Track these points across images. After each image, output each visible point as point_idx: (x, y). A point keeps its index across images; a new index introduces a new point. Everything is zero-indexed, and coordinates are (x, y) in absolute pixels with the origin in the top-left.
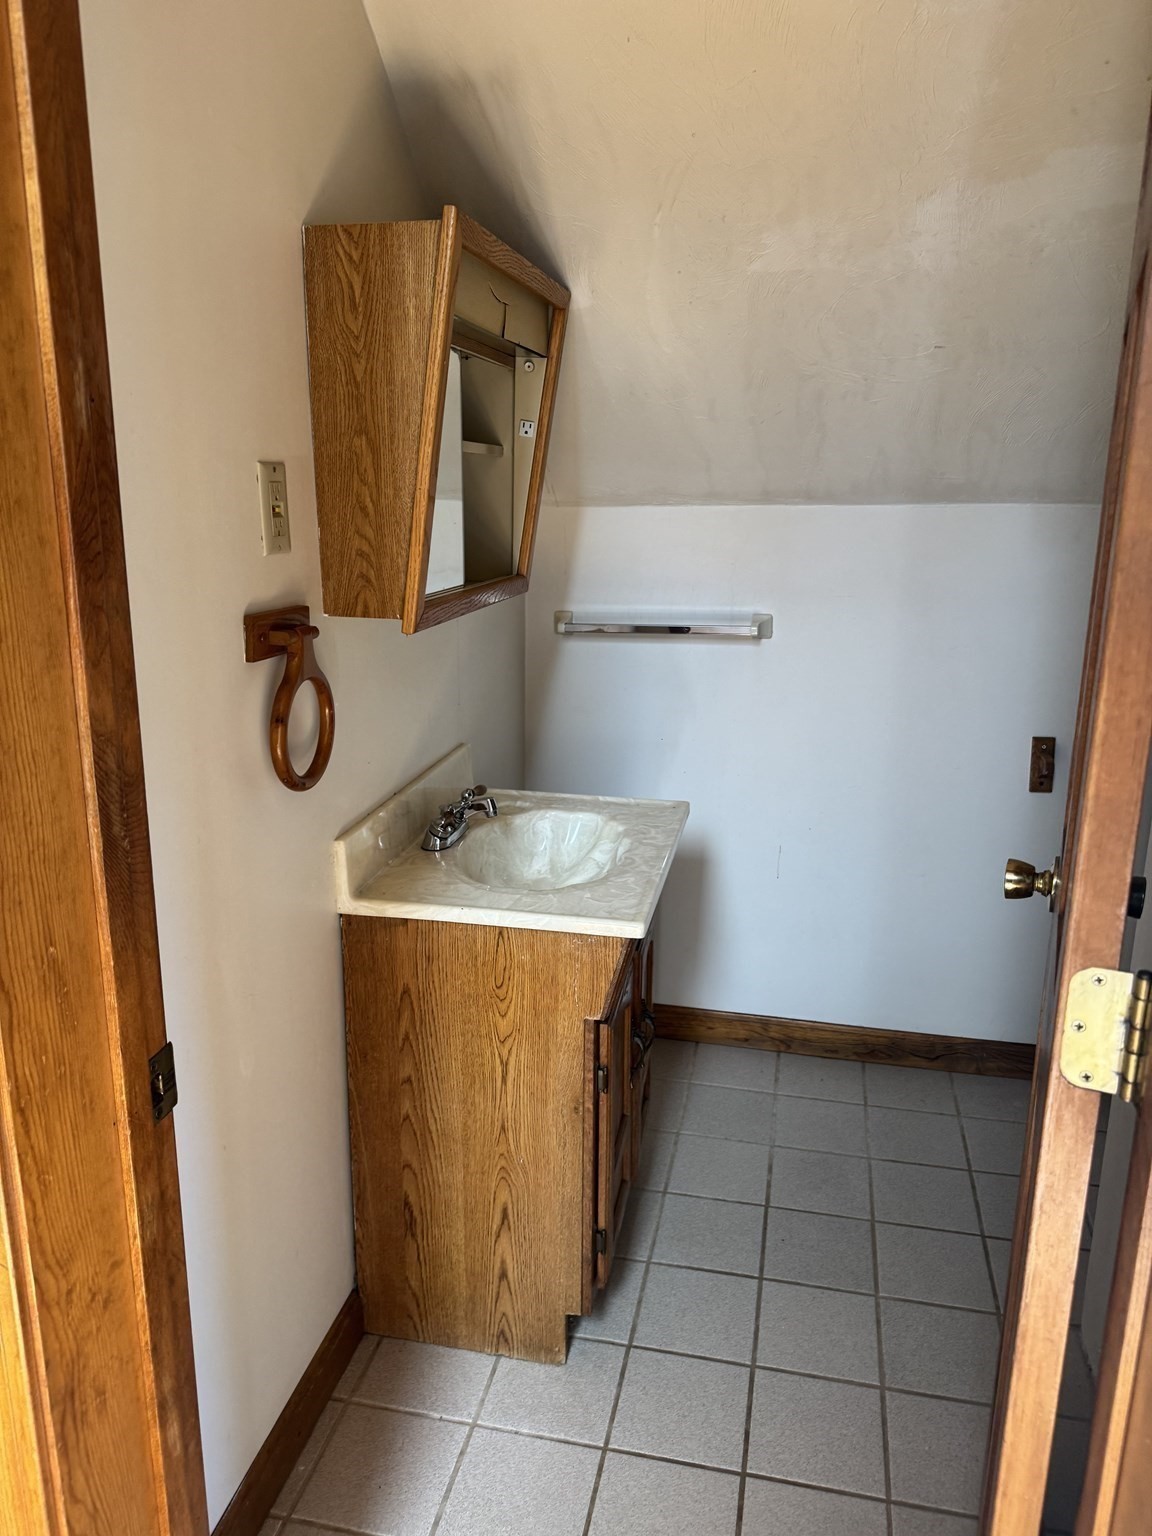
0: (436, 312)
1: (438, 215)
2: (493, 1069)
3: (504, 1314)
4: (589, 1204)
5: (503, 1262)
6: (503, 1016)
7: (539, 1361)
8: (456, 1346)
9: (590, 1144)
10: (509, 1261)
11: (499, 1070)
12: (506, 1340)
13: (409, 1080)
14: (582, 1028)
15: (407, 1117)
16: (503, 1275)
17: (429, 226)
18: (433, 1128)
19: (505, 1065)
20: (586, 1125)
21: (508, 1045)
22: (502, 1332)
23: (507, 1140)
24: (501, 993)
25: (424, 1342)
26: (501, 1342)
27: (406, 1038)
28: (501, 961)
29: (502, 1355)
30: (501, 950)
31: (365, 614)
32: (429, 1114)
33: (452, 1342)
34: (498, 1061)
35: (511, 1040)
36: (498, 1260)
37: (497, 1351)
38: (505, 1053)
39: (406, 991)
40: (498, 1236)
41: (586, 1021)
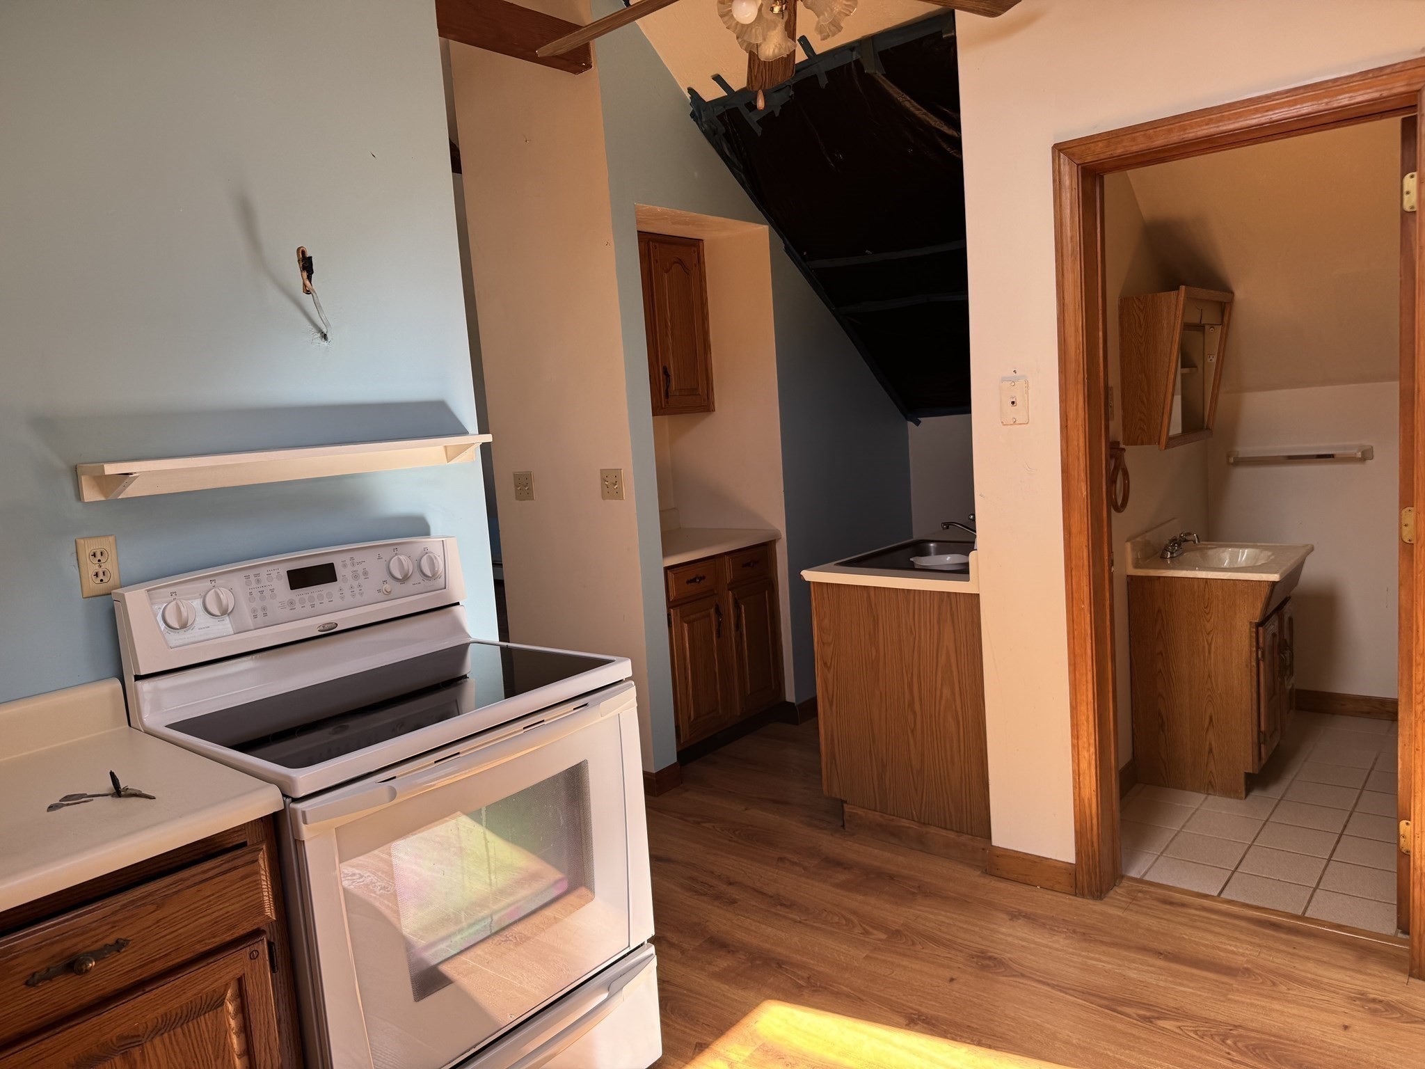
0: (1176, 325)
1: (1177, 289)
2: (1204, 647)
3: (1211, 772)
4: (1255, 714)
5: (1210, 744)
6: (1208, 622)
7: (1231, 797)
8: (1185, 790)
9: (1255, 683)
10: (1213, 743)
11: (1207, 646)
12: (1212, 786)
13: (1161, 653)
14: (1249, 626)
15: (1160, 671)
16: (1211, 751)
17: (1173, 293)
18: (1173, 676)
19: (1210, 645)
20: (1252, 674)
21: (1211, 636)
22: (1210, 782)
23: (1211, 682)
24: (1207, 610)
25: (1169, 787)
26: (1209, 787)
27: (1160, 632)
28: (1207, 596)
29: (1210, 794)
30: (1207, 590)
31: (1142, 444)
32: (1171, 670)
33: (1183, 788)
34: (1206, 643)
35: (1212, 633)
36: (1208, 743)
37: (1208, 791)
38: (1210, 639)
39: (1159, 611)
40: (1207, 730)
41: (1251, 622)
